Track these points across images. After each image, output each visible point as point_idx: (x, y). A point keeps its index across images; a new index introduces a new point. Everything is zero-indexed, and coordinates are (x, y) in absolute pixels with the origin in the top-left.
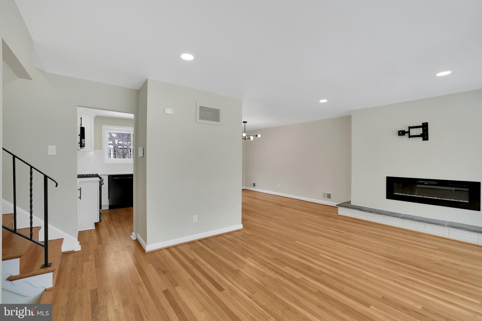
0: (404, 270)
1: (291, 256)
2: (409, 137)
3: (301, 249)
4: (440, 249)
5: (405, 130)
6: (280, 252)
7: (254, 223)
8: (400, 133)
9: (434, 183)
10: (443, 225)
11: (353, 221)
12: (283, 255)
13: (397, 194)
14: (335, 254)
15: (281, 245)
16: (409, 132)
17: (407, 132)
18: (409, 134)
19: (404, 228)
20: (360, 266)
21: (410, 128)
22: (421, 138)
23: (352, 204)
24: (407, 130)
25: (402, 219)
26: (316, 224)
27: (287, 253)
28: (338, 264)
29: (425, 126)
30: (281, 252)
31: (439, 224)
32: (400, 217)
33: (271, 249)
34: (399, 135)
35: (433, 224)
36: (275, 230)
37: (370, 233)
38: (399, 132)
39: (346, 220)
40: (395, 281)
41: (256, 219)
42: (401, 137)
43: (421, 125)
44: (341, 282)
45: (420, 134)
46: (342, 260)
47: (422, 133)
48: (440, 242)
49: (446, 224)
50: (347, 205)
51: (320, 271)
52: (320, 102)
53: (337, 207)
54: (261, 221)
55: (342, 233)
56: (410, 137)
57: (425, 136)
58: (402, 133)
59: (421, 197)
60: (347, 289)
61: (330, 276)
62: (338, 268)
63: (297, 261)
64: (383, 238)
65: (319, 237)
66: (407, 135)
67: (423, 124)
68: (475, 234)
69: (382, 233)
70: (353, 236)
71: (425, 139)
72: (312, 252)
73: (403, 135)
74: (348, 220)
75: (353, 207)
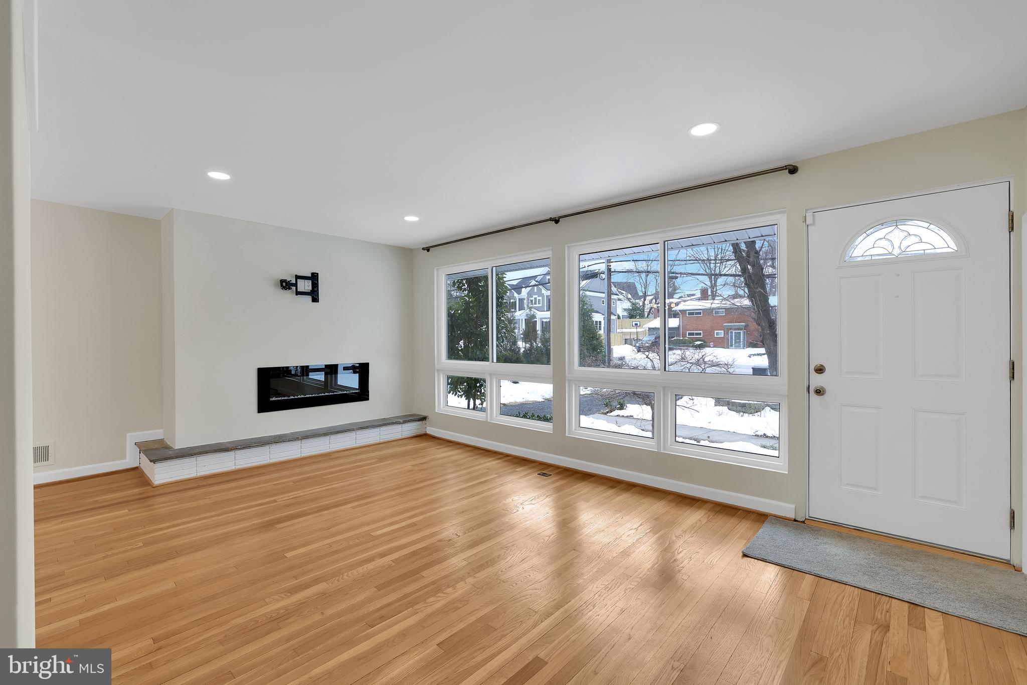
2: (297, 295)
4: (382, 459)
5: (290, 281)
8: (284, 284)
10: (353, 430)
13: (274, 399)
16: (296, 285)
17: (293, 285)
18: (296, 289)
21: (298, 277)
22: (309, 298)
24: (294, 281)
25: (300, 441)
28: (414, 524)
29: (314, 278)
32: (300, 438)
34: (284, 288)
35: (341, 432)
38: (282, 281)
42: (284, 291)
43: (310, 275)
45: (310, 291)
47: (310, 288)
49: (354, 428)
50: (168, 452)
56: (298, 293)
57: (314, 295)
58: (285, 285)
66: (293, 289)
67: (313, 274)
68: (378, 429)
69: (302, 473)
70: (298, 495)
71: (315, 299)
72: (357, 541)
73: (287, 288)
74: (200, 484)
75: (197, 451)
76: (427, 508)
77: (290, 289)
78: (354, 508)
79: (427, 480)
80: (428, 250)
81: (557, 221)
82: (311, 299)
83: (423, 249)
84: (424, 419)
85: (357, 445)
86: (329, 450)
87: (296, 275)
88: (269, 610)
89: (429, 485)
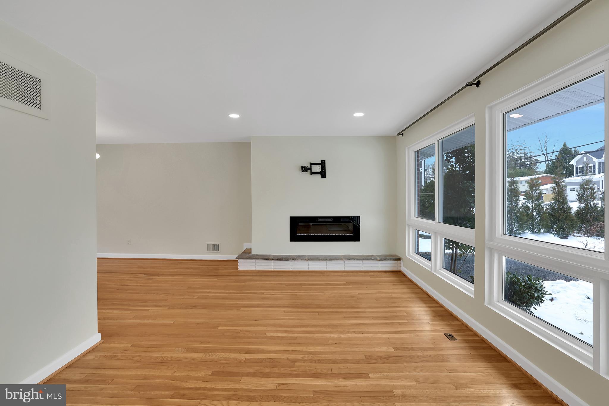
0: (350, 316)
1: (233, 356)
2: (311, 174)
3: (235, 337)
4: (349, 283)
5: (307, 166)
6: (211, 357)
7: (118, 321)
8: (303, 169)
9: (330, 220)
10: (341, 260)
11: (258, 274)
12: (220, 360)
13: (299, 235)
14: (281, 326)
15: (202, 343)
16: (310, 169)
17: (309, 169)
18: (311, 171)
19: (310, 270)
20: (317, 329)
21: (312, 164)
22: (320, 176)
23: (252, 253)
24: (309, 167)
25: (308, 261)
26: (223, 291)
27: (224, 354)
28: (296, 338)
29: (323, 164)
30: (214, 356)
31: (338, 259)
32: (307, 259)
33: (193, 359)
34: (303, 171)
35: (334, 260)
36: (171, 321)
37: (288, 285)
38: (302, 167)
39: (252, 276)
40: (355, 332)
41: (115, 311)
42: (303, 173)
43: (320, 162)
44: (320, 361)
45: (320, 172)
46: (294, 331)
47: (320, 170)
48: (342, 276)
49: (343, 258)
50: (247, 255)
51: (288, 359)
52: (230, 117)
53: (237, 261)
54: (129, 312)
55: (263, 294)
57: (323, 174)
58: (305, 169)
59: (321, 235)
60: (335, 368)
61: (304, 361)
62: (300, 344)
63: (249, 359)
64: (303, 286)
65: (242, 309)
66: (309, 171)
67: (322, 161)
68: (361, 262)
69: (297, 281)
70: (276, 294)
71: (324, 177)
72: (254, 335)
73: (305, 171)
74: (253, 274)
75: (257, 257)
76: (321, 329)
77: (307, 171)
78: (285, 312)
79: (353, 307)
80: (402, 135)
81: (478, 84)
82: (321, 176)
83: (398, 135)
84: (399, 260)
85: (345, 270)
86: (326, 270)
87: (311, 163)
88: (168, 356)
89: (343, 312)
